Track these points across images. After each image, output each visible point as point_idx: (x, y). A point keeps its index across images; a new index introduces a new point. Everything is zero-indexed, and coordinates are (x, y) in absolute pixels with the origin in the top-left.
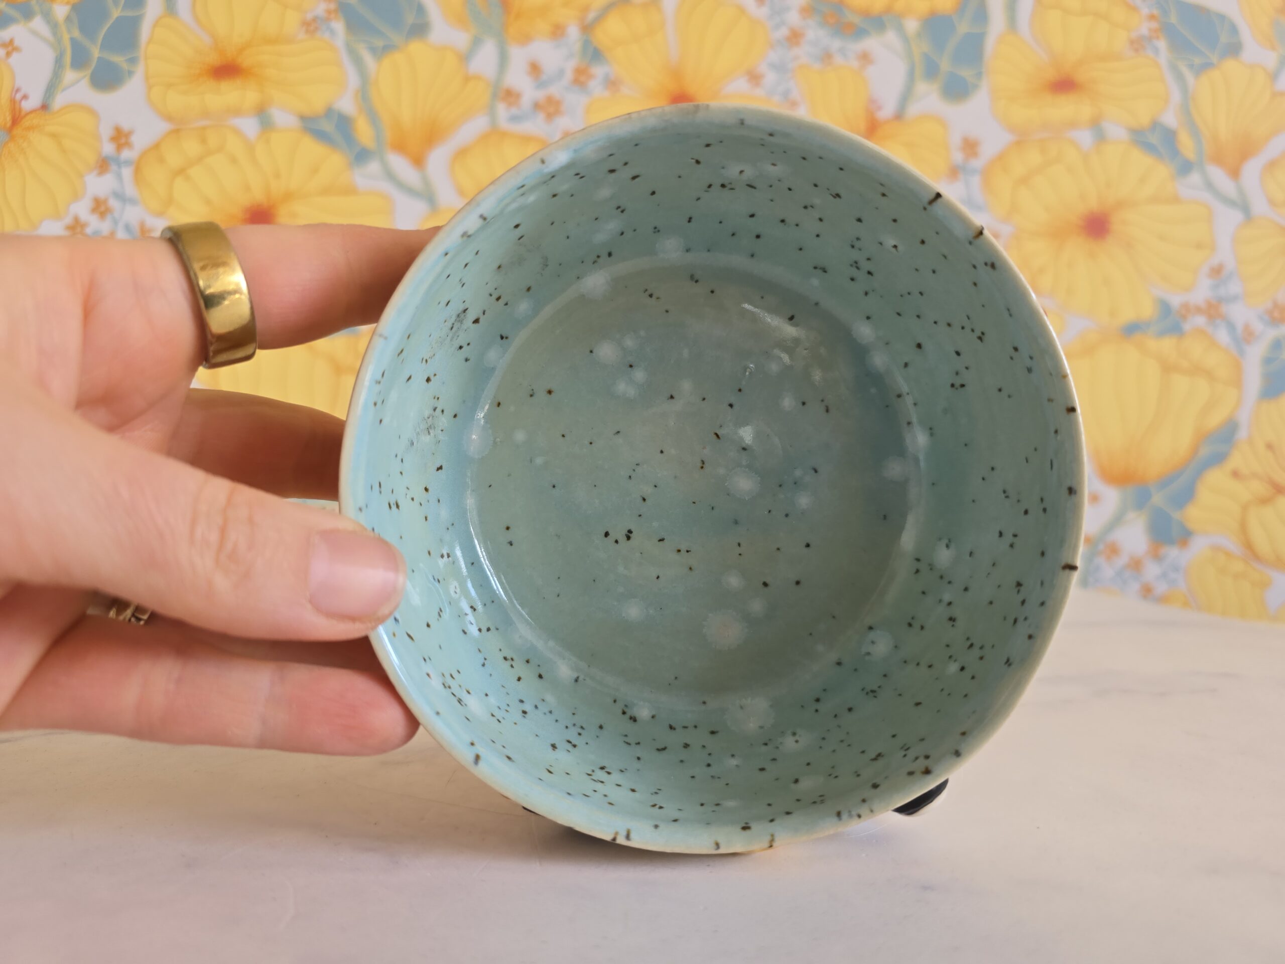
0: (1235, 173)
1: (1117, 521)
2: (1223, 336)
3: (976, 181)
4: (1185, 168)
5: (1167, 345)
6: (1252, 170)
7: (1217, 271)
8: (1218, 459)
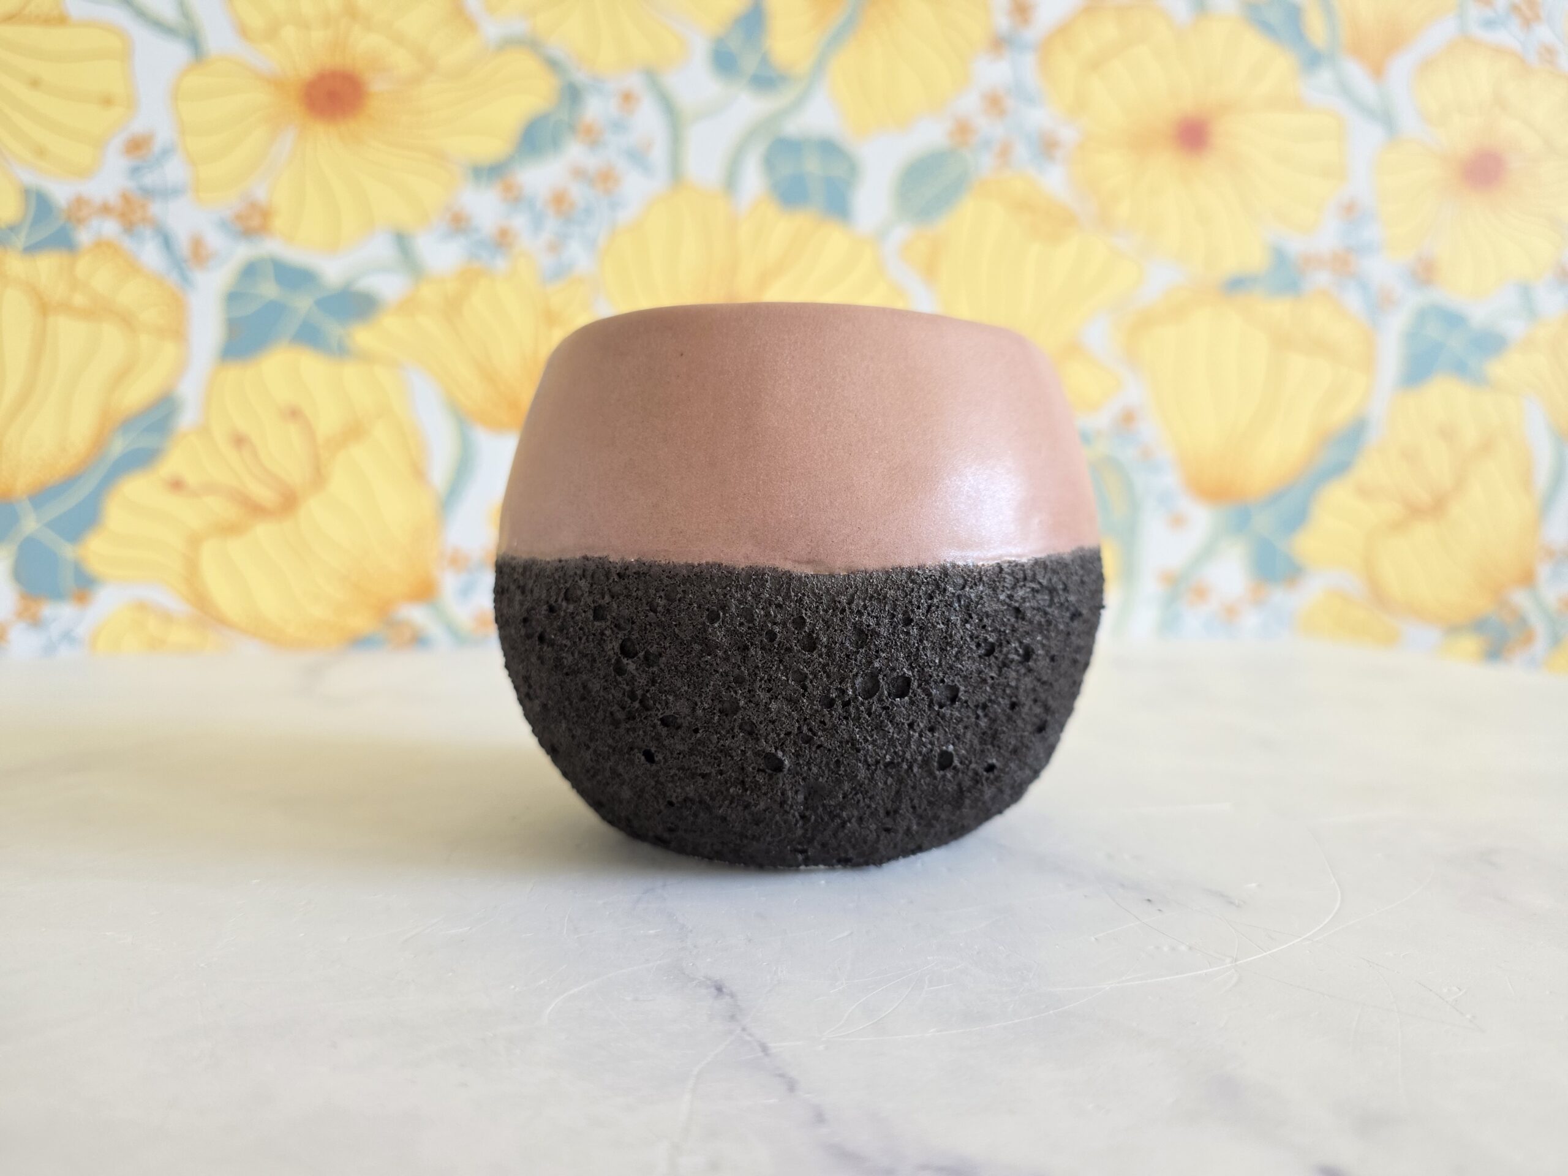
0: (1378, 71)
1: (1207, 553)
2: (1353, 300)
3: (1029, 60)
4: (1313, 60)
5: (1280, 309)
6: (1401, 67)
7: (1351, 211)
8: (1340, 468)
